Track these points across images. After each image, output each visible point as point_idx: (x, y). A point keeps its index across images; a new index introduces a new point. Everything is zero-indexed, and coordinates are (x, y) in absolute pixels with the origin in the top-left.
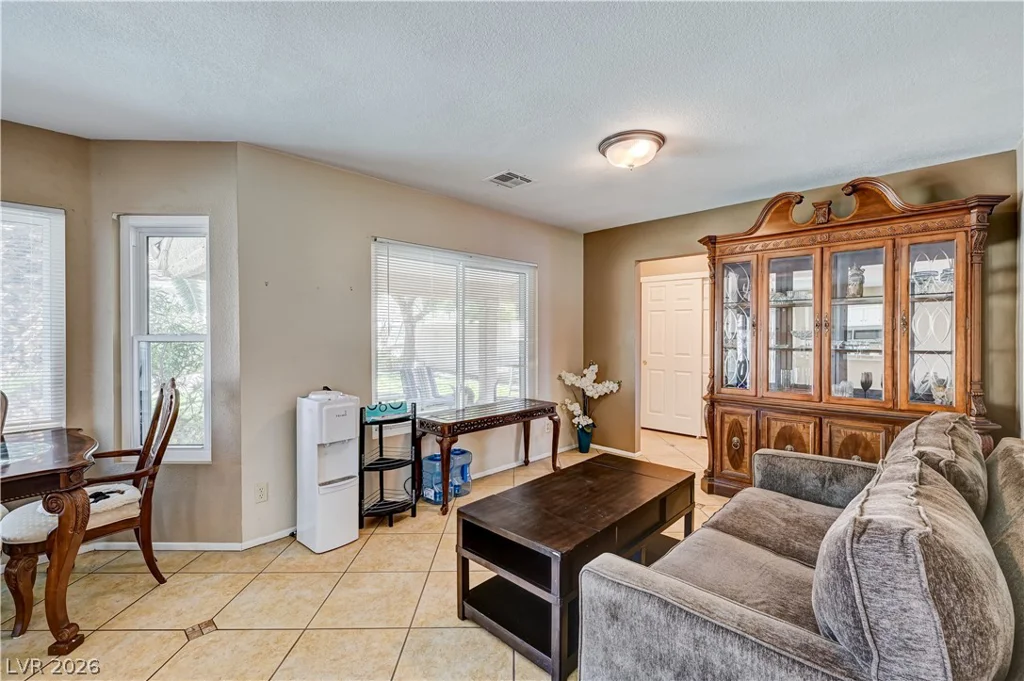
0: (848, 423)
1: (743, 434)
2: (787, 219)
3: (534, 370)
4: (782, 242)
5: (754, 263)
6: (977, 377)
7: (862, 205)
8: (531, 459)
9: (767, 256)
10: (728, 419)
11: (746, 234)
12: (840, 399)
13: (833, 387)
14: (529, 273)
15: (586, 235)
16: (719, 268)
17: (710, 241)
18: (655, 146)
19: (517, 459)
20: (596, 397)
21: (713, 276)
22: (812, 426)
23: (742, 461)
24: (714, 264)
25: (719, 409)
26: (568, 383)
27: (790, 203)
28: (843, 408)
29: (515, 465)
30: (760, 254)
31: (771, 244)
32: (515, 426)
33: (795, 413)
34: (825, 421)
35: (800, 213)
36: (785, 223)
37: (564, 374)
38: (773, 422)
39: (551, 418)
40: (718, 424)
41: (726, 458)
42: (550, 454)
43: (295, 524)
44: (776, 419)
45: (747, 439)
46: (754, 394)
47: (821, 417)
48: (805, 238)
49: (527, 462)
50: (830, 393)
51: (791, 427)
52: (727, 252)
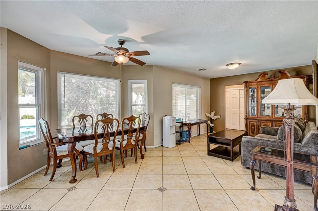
0: (279, 122)
1: (255, 126)
2: (265, 78)
3: (200, 112)
4: (263, 83)
5: (257, 88)
6: (306, 112)
7: (282, 76)
8: (200, 134)
9: (260, 86)
10: (251, 123)
11: (255, 81)
12: (277, 117)
13: (276, 115)
14: (199, 89)
15: (210, 79)
16: (248, 89)
17: (246, 83)
18: (239, 65)
19: (197, 134)
20: (214, 119)
21: (247, 90)
22: (271, 123)
23: (254, 132)
24: (247, 88)
25: (248, 121)
26: (207, 116)
27: (265, 74)
28: (278, 119)
29: (197, 135)
30: (258, 86)
31: (261, 83)
32: (197, 125)
33: (267, 121)
34: (274, 122)
35: (267, 76)
36: (264, 79)
37: (206, 114)
38: (262, 123)
39: (207, 124)
40: (248, 124)
41: (250, 132)
42: (206, 132)
43: (163, 143)
44: (262, 122)
45: (256, 127)
46: (257, 117)
47: (273, 121)
48: (268, 82)
49: (199, 135)
50: (275, 116)
51: (266, 124)
52: (250, 85)
